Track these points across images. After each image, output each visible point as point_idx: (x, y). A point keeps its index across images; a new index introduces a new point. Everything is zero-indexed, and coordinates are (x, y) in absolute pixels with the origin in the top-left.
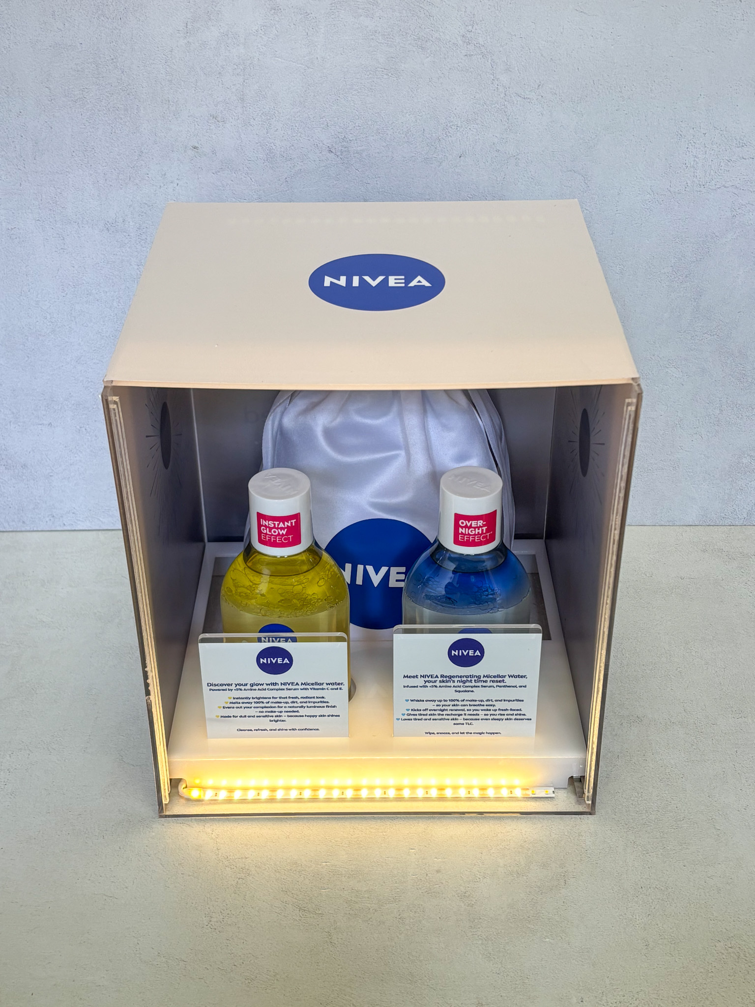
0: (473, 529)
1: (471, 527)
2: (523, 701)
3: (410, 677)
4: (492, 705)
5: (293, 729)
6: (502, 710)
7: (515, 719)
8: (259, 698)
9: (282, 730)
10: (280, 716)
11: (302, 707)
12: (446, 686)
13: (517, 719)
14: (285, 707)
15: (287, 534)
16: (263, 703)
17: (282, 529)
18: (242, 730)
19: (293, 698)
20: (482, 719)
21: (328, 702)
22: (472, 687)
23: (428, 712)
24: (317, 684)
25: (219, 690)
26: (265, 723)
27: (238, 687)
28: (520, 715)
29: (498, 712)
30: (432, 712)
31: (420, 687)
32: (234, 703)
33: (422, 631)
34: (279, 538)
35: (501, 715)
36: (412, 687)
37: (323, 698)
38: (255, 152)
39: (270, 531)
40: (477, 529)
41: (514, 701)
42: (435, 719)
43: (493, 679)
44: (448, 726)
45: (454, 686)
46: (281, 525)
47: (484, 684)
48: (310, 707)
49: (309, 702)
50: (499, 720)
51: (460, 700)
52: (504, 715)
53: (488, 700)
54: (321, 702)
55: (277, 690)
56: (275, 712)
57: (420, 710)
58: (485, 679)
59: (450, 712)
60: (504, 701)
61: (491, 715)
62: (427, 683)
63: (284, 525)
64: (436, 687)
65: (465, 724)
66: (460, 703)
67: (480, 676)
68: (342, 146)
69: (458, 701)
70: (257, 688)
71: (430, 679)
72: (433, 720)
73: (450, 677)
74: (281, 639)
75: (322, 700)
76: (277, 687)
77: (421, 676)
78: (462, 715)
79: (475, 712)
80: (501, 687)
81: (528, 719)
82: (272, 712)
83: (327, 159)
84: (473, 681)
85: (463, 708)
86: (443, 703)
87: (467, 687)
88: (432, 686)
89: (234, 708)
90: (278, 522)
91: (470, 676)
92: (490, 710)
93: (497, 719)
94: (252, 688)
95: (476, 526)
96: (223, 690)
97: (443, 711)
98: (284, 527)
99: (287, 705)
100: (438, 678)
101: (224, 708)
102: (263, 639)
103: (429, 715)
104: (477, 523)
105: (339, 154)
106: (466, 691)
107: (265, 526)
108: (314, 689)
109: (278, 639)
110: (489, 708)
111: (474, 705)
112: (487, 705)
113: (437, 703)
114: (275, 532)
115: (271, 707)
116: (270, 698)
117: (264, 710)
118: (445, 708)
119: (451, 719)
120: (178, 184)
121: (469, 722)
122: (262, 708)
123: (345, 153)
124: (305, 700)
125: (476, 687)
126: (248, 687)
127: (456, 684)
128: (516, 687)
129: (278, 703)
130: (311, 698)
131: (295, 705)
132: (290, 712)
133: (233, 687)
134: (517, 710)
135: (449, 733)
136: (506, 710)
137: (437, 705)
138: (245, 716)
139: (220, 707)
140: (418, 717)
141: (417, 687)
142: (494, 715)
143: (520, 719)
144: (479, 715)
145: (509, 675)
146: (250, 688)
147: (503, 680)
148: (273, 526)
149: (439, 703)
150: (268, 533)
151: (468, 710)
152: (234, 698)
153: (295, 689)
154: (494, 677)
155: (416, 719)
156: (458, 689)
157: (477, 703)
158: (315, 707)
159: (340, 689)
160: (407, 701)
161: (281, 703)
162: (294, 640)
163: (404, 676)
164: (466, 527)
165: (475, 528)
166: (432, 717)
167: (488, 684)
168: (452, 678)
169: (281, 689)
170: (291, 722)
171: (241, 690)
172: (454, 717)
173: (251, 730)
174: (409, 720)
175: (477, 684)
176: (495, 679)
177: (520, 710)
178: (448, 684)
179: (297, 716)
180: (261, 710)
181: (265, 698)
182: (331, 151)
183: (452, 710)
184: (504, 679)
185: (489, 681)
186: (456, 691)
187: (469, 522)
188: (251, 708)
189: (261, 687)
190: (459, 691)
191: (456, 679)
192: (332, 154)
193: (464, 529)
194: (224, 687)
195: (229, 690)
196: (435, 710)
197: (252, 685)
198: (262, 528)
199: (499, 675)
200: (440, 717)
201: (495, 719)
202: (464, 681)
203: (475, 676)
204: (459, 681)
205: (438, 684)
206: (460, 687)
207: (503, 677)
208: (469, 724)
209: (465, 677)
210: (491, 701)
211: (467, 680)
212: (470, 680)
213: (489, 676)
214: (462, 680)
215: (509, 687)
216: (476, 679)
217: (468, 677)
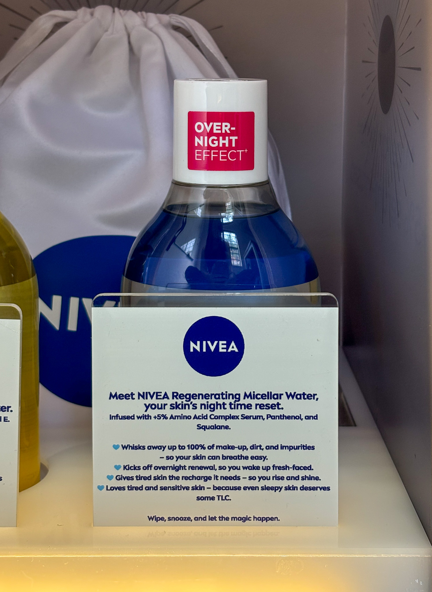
2: (313, 448)
3: (121, 397)
4: (261, 458)
6: (279, 468)
7: (303, 488)
12: (182, 417)
13: (306, 488)
20: (245, 488)
22: (226, 418)
23: (153, 473)
28: (310, 478)
29: (272, 473)
30: (160, 473)
31: (139, 418)
35: (278, 478)
36: (124, 418)
41: (298, 448)
42: (165, 488)
43: (261, 401)
44: (187, 503)
45: (195, 417)
47: (247, 412)
50: (275, 489)
51: (206, 446)
52: (282, 478)
53: (253, 447)
57: (139, 468)
58: (247, 401)
59: (189, 473)
60: (282, 447)
61: (260, 479)
62: (150, 412)
64: (165, 417)
65: (216, 498)
66: (206, 453)
67: (239, 395)
69: (203, 447)
71: (154, 401)
72: (162, 488)
73: (190, 398)
78: (209, 478)
79: (233, 473)
80: (274, 418)
81: (325, 489)
84: (227, 406)
85: (211, 463)
86: (178, 452)
87: (218, 417)
88: (159, 417)
91: (222, 394)
92: (258, 468)
93: (272, 488)
97: (177, 469)
100: (168, 398)
103: (155, 479)
106: (215, 427)
110: (256, 463)
111: (231, 458)
112: (252, 458)
113: (168, 452)
118: (182, 463)
119: (193, 488)
121: (223, 493)
125: (233, 417)
127: (199, 412)
128: (300, 417)
134: (305, 468)
135: (189, 519)
136: (286, 468)
137: (168, 458)
140: (135, 483)
141: (132, 418)
142: (266, 478)
143: (310, 489)
144: (238, 478)
145: (286, 393)
147: (278, 404)
149: (170, 453)
151: (221, 468)
154: (263, 396)
155: (132, 488)
156: (203, 422)
157: (236, 452)
159: (5, 420)
160: (116, 447)
163: (111, 395)
166: (160, 484)
167: (254, 412)
168: (192, 400)
172: (198, 483)
174: (120, 488)
175: (234, 413)
176: (265, 402)
177: (310, 468)
183: (193, 468)
184: (278, 401)
185: (254, 407)
186: (199, 427)
190: (205, 428)
191: (198, 402)
193: (202, 137)
196: (164, 468)
199: (271, 392)
200: (173, 483)
201: (268, 488)
202: (212, 406)
203: (229, 395)
204: (203, 406)
205: (168, 412)
206: (205, 417)
207: (277, 398)
208: (224, 498)
209: (213, 396)
210: (259, 448)
211: (217, 402)
212: (221, 403)
213: (254, 395)
214: (209, 404)
215: (288, 418)
216: (232, 401)
217: (219, 398)
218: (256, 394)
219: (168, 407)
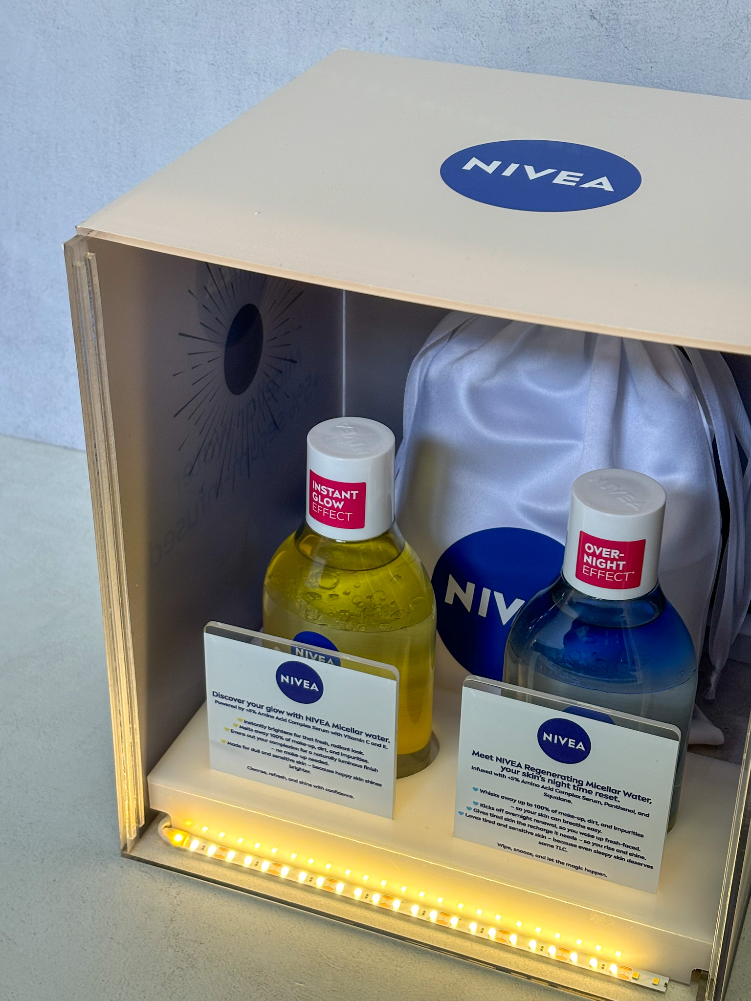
0: (604, 561)
1: (600, 556)
2: (642, 836)
3: (482, 756)
4: (596, 830)
5: (319, 787)
6: (611, 842)
7: (629, 861)
8: (277, 731)
9: (306, 784)
10: (303, 764)
11: (332, 758)
12: (532, 784)
13: (632, 862)
14: (310, 753)
15: (344, 509)
16: (281, 738)
17: (337, 500)
18: (253, 769)
19: (321, 742)
20: (580, 847)
21: (366, 761)
22: (569, 795)
23: (505, 816)
24: (353, 730)
25: (227, 705)
26: (282, 768)
27: (251, 707)
28: (637, 856)
29: (604, 843)
30: (510, 817)
31: (495, 774)
32: (245, 729)
33: (523, 698)
34: (332, 513)
35: (609, 849)
36: (483, 771)
37: (360, 753)
38: (492, 5)
39: (322, 501)
40: (609, 562)
41: (629, 832)
42: (513, 828)
43: (601, 791)
44: (530, 843)
45: (543, 787)
46: (337, 494)
47: (588, 796)
48: (343, 762)
49: (342, 755)
50: (606, 855)
51: (550, 809)
52: (613, 849)
53: (590, 821)
54: (358, 759)
55: (301, 725)
56: (296, 755)
57: (493, 809)
58: (589, 788)
59: (535, 824)
60: (615, 828)
61: (593, 844)
62: (505, 772)
63: (341, 495)
64: (517, 780)
65: (555, 847)
66: (550, 814)
67: (582, 782)
68: (610, 12)
69: (547, 809)
70: (276, 715)
71: (509, 766)
72: (510, 828)
73: (540, 772)
74: (320, 657)
75: (359, 756)
76: (300, 721)
77: (497, 758)
78: (551, 832)
79: (571, 834)
80: (611, 806)
81: (648, 866)
82: (292, 754)
83: (587, 28)
84: (571, 787)
85: (554, 822)
86: (525, 807)
87: (563, 793)
88: (512, 779)
89: (244, 735)
90: (333, 490)
91: (568, 777)
92: (593, 837)
93: (603, 854)
94: (269, 714)
95: (608, 557)
96: (232, 706)
97: (525, 818)
98: (340, 497)
99: (313, 751)
100: (521, 768)
101: (232, 731)
102: (297, 650)
103: (505, 819)
104: (610, 552)
105: (603, 21)
106: (560, 799)
107: (317, 491)
108: (350, 737)
109: (316, 655)
110: (592, 833)
111: (571, 823)
112: (588, 828)
113: (517, 804)
114: (328, 503)
115: (292, 748)
116: (291, 734)
117: (284, 749)
118: (530, 815)
119: (536, 835)
120: (387, 39)
121: (562, 846)
122: (281, 745)
123: (612, 22)
124: (337, 750)
125: (575, 796)
126: (264, 711)
127: (546, 784)
128: (633, 812)
129: (301, 743)
130: (345, 749)
131: (323, 753)
132: (316, 761)
133: (244, 706)
134: (633, 848)
135: (531, 854)
136: (617, 843)
137: (517, 808)
138: (258, 751)
139: (227, 729)
140: (489, 818)
141: (491, 773)
142: (598, 845)
143: (636, 863)
144: (575, 839)
145: (624, 792)
146: (266, 713)
147: (616, 797)
148: (326, 493)
149: (520, 806)
150: (320, 502)
151: (561, 828)
152: (245, 722)
153: (324, 731)
154: (603, 788)
155: (486, 821)
156: (549, 792)
157: (575, 821)
158: (349, 763)
159: (384, 747)
160: (476, 789)
161: (304, 745)
162: (337, 662)
163: (474, 752)
164: (593, 554)
165: (606, 559)
166: (510, 824)
167: (593, 797)
168: (541, 774)
169: (306, 726)
170: (316, 777)
171: (254, 712)
172: (541, 833)
173: (265, 773)
174: (476, 818)
175: (576, 793)
176: (605, 793)
177: (638, 849)
178: (535, 781)
179: (325, 770)
180: (280, 748)
181: (286, 733)
182: (593, 17)
183: (537, 821)
184: (616, 795)
185: (594, 793)
186: (546, 795)
187: (598, 549)
188: (266, 741)
189: (280, 716)
190: (551, 797)
191: (547, 777)
192: (595, 21)
193: (591, 557)
194: (233, 703)
195: (240, 708)
196: (513, 814)
197: (269, 709)
198: (314, 493)
199: (610, 787)
200: (520, 827)
201: (600, 853)
202: (558, 783)
203: (574, 779)
204: (550, 781)
205: (521, 778)
206: (552, 790)
207: (615, 793)
208: (561, 849)
209: (560, 777)
210: (595, 823)
211: (562, 782)
212: (566, 783)
213: (595, 785)
214: (556, 781)
215: (624, 809)
216: (576, 785)
217: (565, 779)
218: (597, 785)
219: (520, 774)
